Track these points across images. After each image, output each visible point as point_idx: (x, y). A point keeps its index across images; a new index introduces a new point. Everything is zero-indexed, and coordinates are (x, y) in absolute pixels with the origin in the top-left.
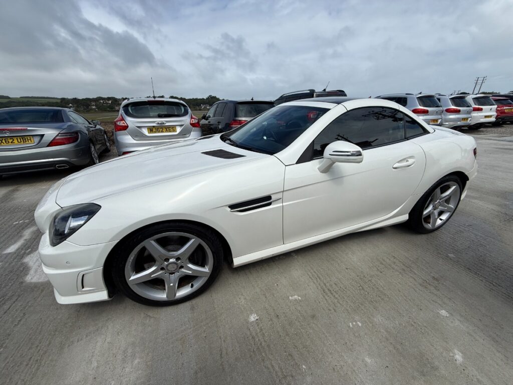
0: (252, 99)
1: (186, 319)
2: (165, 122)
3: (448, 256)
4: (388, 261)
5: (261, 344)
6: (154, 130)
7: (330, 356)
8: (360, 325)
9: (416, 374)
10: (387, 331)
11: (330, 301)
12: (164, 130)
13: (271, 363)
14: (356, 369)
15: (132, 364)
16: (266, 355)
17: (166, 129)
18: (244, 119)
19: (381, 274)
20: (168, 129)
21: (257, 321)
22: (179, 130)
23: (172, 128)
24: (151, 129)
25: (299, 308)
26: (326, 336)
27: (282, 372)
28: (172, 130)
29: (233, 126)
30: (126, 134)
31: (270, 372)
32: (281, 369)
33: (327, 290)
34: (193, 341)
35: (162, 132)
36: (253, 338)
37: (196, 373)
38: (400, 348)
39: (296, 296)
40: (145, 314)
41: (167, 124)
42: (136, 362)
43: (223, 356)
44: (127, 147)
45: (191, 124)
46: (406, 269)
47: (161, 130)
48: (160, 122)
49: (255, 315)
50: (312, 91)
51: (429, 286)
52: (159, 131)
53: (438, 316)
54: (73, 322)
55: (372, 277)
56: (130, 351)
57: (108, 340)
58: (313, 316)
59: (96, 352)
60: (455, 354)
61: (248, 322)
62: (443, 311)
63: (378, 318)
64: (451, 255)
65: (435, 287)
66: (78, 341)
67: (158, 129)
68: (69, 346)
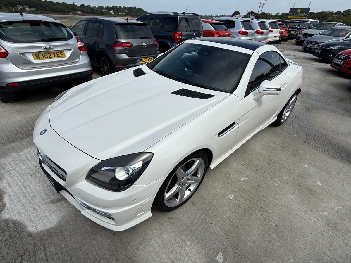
1: (196, 211)
2: (52, 47)
3: (295, 137)
4: (273, 146)
5: (245, 208)
6: (41, 56)
7: (277, 201)
8: (280, 183)
9: (310, 196)
10: (291, 182)
11: (260, 175)
12: (52, 56)
13: (256, 215)
14: (289, 203)
15: (188, 246)
16: (251, 212)
17: (54, 55)
19: (273, 154)
20: (56, 55)
21: (234, 198)
22: (68, 54)
23: (60, 53)
24: (37, 56)
25: (249, 184)
26: (270, 193)
27: (263, 216)
28: (60, 55)
30: (6, 63)
31: (258, 219)
32: (261, 215)
33: (255, 170)
34: (210, 220)
35: (50, 57)
36: (239, 207)
37: (225, 234)
38: (300, 187)
39: (243, 178)
41: (55, 49)
43: (231, 221)
44: (12, 77)
45: (80, 48)
46: (282, 148)
47: (48, 56)
48: (47, 47)
49: (231, 195)
50: (176, 14)
51: (295, 155)
52: (46, 57)
53: (305, 168)
54: (119, 242)
55: (270, 156)
56: (179, 240)
57: (158, 240)
58: (258, 186)
59: (158, 250)
60: (318, 183)
61: (230, 200)
62: (306, 165)
63: (285, 177)
64: (296, 136)
65: (298, 155)
66: (138, 250)
67: (45, 55)
68: (134, 255)
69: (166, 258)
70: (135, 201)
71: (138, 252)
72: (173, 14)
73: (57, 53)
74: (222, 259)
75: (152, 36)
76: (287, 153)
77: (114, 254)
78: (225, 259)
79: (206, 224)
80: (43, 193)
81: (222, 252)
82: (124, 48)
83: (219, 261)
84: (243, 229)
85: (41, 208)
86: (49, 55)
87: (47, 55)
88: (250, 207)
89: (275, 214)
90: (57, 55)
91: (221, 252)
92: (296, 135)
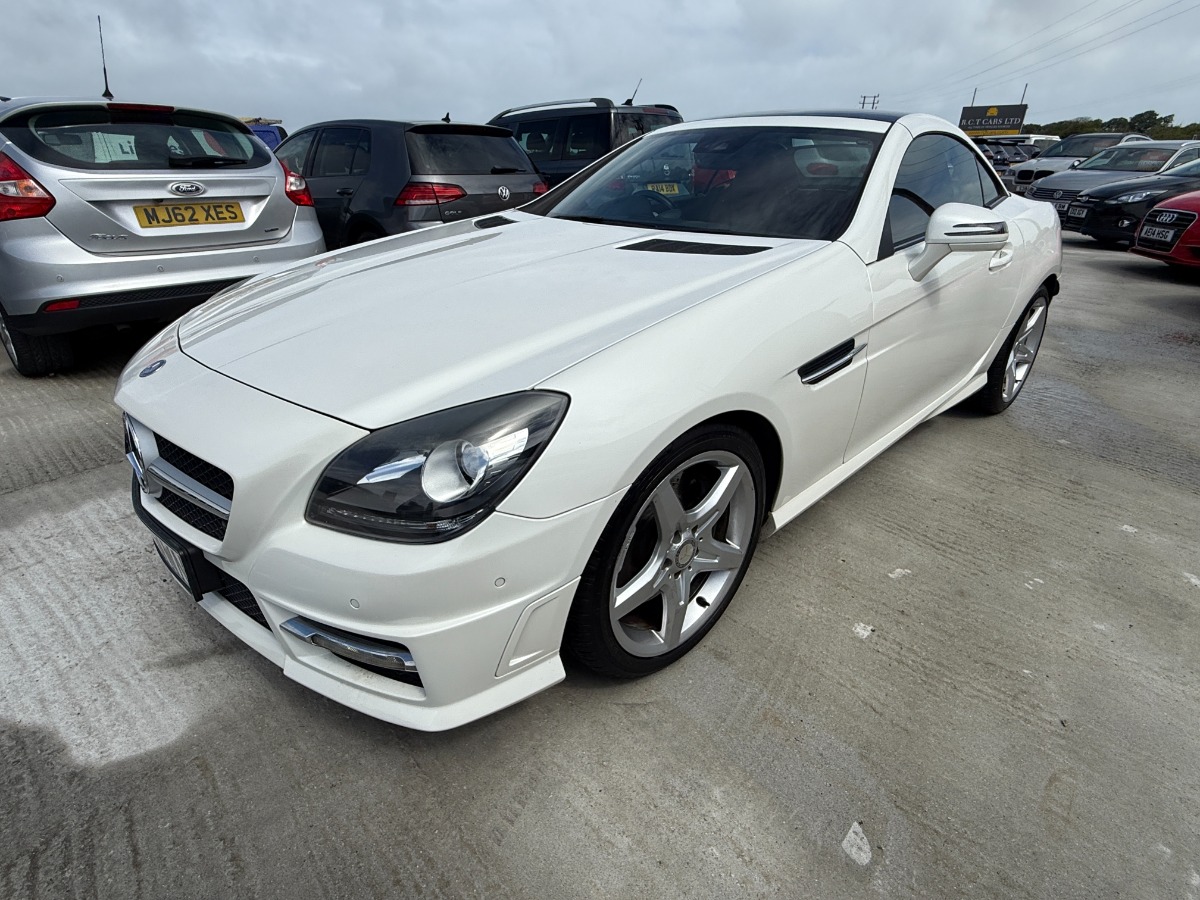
0: (447, 119)
1: (732, 680)
2: (201, 186)
3: (1059, 444)
4: (985, 472)
5: (923, 666)
6: (162, 214)
7: (1047, 642)
8: (1041, 582)
9: (1171, 621)
10: (1084, 578)
11: (961, 561)
12: (201, 214)
13: (973, 687)
14: (1096, 644)
15: (716, 802)
16: (951, 678)
17: (208, 212)
18: (435, 179)
19: (993, 495)
20: (212, 213)
21: (876, 633)
22: (252, 213)
23: (228, 208)
24: (150, 211)
25: (924, 587)
26: (1012, 616)
27: (1004, 693)
28: (226, 215)
29: (413, 202)
30: (48, 233)
31: (985, 701)
32: (995, 688)
33: (938, 546)
34: (793, 709)
35: (193, 221)
36: (900, 662)
37: (862, 757)
38: (1121, 594)
39: (898, 570)
40: (617, 704)
41: (212, 193)
42: (717, 793)
43: (879, 710)
44: (61, 281)
45: (291, 195)
46: (1021, 477)
47: (188, 214)
48: (184, 187)
49: (862, 625)
50: (604, 104)
51: (1076, 496)
52: (180, 218)
53: (1126, 535)
54: (434, 792)
55: (984, 502)
56: (678, 783)
57: (593, 786)
58: (962, 593)
59: (594, 819)
60: (1187, 578)
61: (861, 641)
62: (1125, 526)
63: (1056, 564)
64: (1062, 441)
65: (1086, 495)
66: (512, 822)
67: (177, 211)
68: (499, 842)
69: (630, 848)
70: (504, 586)
71: (511, 829)
72: (593, 105)
73: (215, 207)
74: (867, 848)
75: (529, 167)
76: (1043, 492)
77: (415, 838)
78: (878, 849)
79: (781, 722)
80: (139, 634)
81: (860, 823)
82: (438, 203)
83: (854, 856)
84: (933, 740)
85: (128, 684)
86: (190, 212)
87: (183, 212)
88: (945, 662)
89: (1050, 685)
90: (217, 213)
91: (856, 824)
92: (1063, 437)
